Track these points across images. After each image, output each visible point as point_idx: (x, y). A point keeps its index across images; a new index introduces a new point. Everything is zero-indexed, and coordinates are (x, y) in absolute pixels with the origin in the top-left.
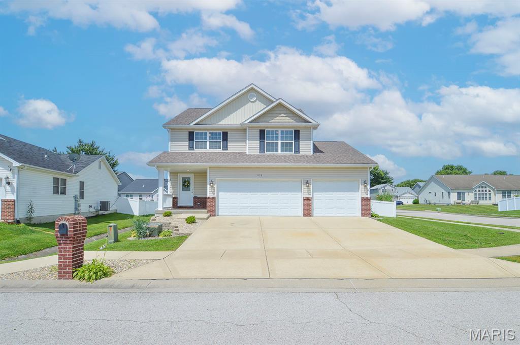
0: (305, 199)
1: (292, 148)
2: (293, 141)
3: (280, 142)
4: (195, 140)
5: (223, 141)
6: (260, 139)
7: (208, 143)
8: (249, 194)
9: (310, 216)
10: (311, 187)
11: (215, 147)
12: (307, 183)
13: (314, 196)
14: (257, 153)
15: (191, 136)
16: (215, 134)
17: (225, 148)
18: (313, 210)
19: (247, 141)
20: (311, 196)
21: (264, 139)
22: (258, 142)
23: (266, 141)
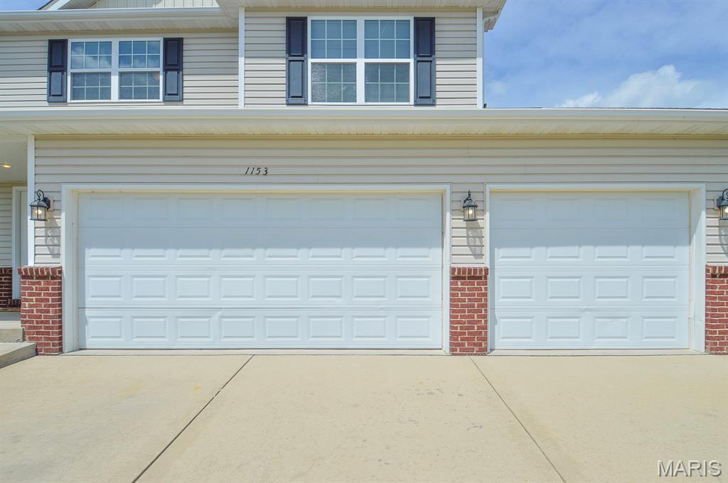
0: (459, 276)
1: (408, 87)
2: (411, 61)
3: (361, 63)
4: (70, 70)
5: (166, 70)
6: (289, 51)
7: (115, 80)
8: (214, 257)
9: (483, 351)
10: (485, 221)
11: (140, 94)
12: (468, 203)
13: (498, 261)
14: (280, 105)
15: (57, 55)
16: (139, 46)
17: (174, 95)
18: (495, 322)
19: (241, 60)
20: (485, 263)
21: (304, 52)
22: (281, 64)
23: (310, 61)
